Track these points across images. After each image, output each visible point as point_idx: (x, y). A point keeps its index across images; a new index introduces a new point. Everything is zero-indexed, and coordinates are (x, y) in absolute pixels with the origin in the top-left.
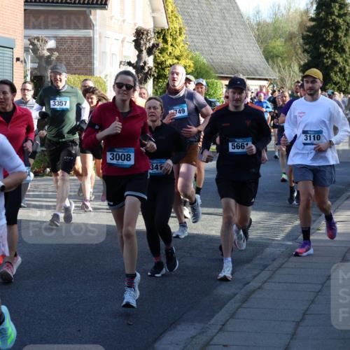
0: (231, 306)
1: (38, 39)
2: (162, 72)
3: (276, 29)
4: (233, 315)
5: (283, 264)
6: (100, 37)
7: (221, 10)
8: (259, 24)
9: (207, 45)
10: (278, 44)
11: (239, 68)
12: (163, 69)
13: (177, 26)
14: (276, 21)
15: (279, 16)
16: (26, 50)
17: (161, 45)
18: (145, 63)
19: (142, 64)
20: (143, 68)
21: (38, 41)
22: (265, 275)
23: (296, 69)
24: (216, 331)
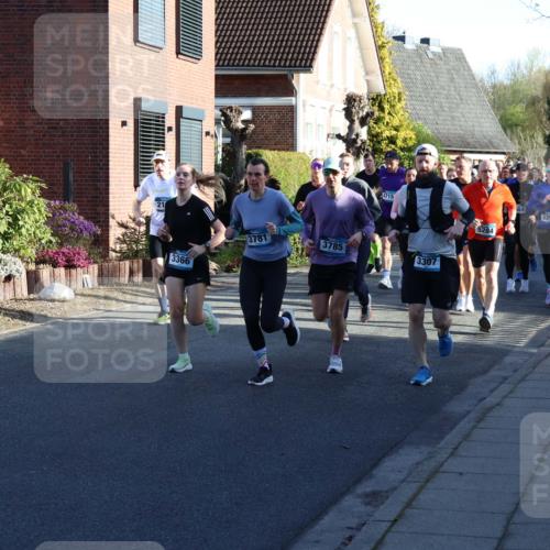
0: (464, 425)
1: (231, 108)
2: (377, 146)
3: (515, 92)
4: (467, 437)
5: (527, 375)
6: (304, 106)
7: (449, 71)
8: (494, 87)
9: (431, 112)
10: (518, 111)
11: (470, 140)
12: (379, 143)
13: (396, 91)
14: (515, 82)
15: (519, 77)
16: (217, 122)
17: (377, 114)
18: (357, 135)
19: (354, 137)
20: (355, 141)
21: (231, 111)
22: (505, 388)
23: (540, 140)
24: (446, 456)
